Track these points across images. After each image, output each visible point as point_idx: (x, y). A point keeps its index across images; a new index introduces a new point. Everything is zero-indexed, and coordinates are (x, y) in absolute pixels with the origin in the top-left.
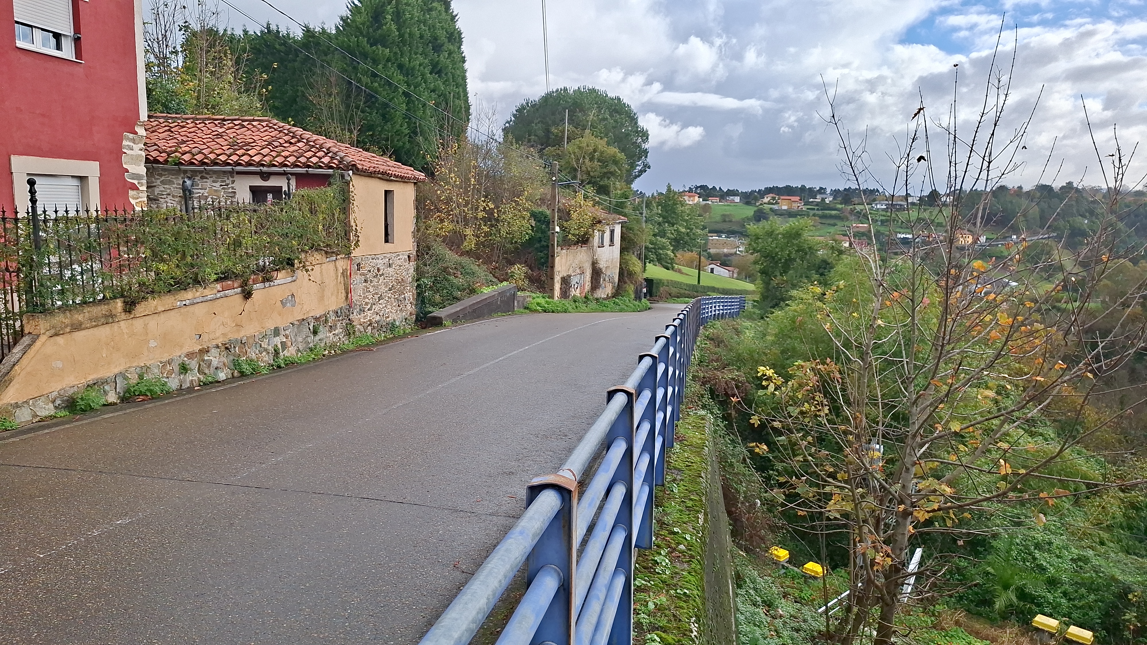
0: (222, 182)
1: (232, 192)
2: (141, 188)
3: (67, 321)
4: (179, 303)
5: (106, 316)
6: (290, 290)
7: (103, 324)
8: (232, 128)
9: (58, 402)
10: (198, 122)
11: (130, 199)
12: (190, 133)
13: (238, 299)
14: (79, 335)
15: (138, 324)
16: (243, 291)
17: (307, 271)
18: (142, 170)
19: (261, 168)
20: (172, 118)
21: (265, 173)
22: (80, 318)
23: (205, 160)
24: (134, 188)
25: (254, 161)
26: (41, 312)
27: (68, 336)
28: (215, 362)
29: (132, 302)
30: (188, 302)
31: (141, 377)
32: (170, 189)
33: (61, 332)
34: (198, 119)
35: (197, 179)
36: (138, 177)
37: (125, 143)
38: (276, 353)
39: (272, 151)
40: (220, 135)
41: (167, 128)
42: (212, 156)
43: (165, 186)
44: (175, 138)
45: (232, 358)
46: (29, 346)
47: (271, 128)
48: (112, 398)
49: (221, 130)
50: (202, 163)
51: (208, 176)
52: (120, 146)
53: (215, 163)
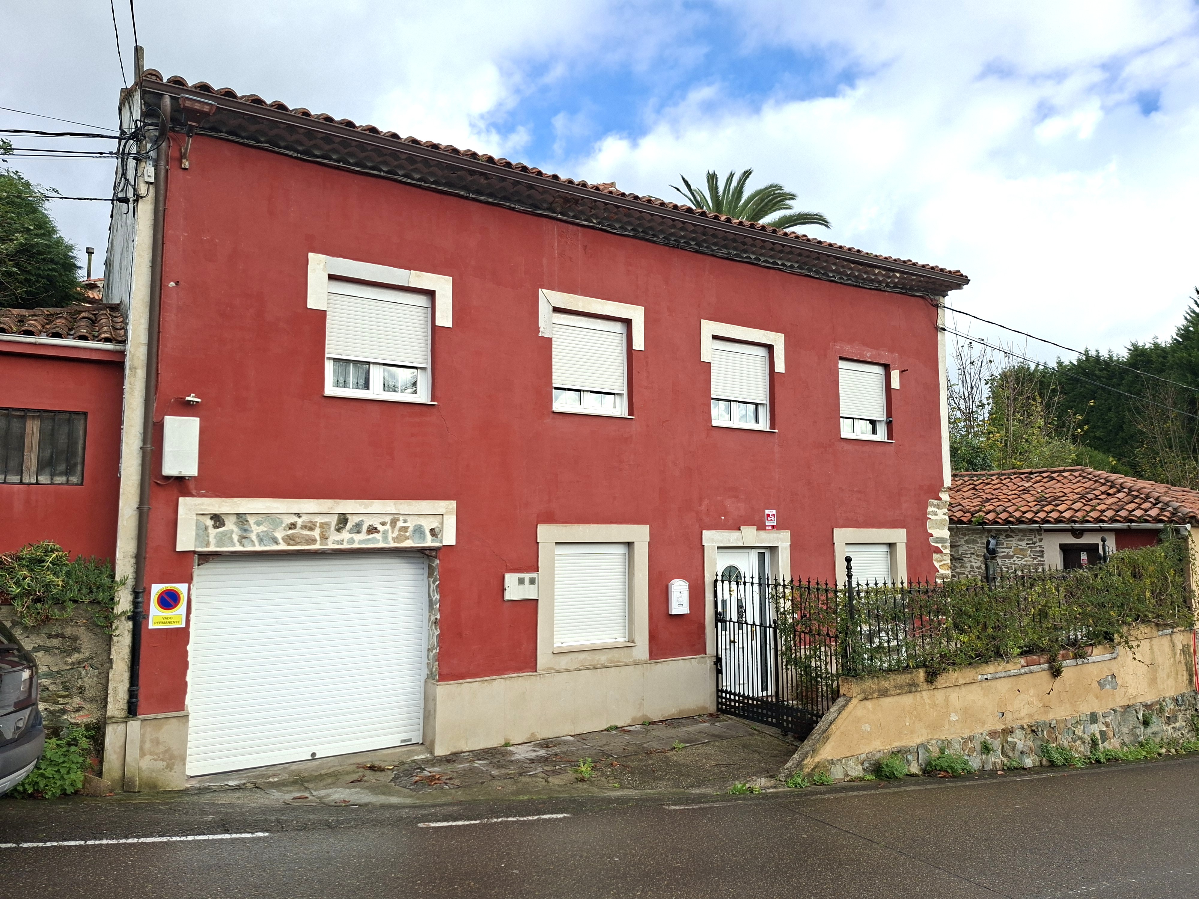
0: (1029, 540)
1: (1040, 551)
2: (944, 551)
3: (875, 687)
4: (980, 677)
5: (909, 685)
6: (1110, 670)
7: (906, 693)
8: (1040, 481)
9: (866, 765)
10: (1003, 478)
11: (935, 563)
12: (994, 490)
13: (1046, 676)
14: (886, 702)
15: (939, 696)
16: (1051, 668)
17: (1131, 647)
18: (945, 533)
19: (1073, 525)
20: (977, 475)
21: (1078, 530)
22: (886, 684)
23: (1011, 519)
24: (938, 551)
25: (1064, 517)
26: (853, 676)
27: (875, 701)
28: (1020, 745)
29: (934, 673)
30: (989, 676)
31: (942, 751)
32: (974, 548)
33: (870, 697)
34: (1003, 475)
35: (1002, 538)
36: (941, 540)
37: (930, 509)
38: (1094, 743)
39: (1085, 505)
40: (1026, 491)
41: (972, 486)
42: (1017, 514)
43: (969, 545)
44: (979, 497)
45: (1039, 743)
46: (844, 707)
47: (1084, 477)
48: (914, 769)
49: (1027, 485)
50: (1007, 522)
51: (1013, 535)
52: (926, 513)
53: (1020, 521)
